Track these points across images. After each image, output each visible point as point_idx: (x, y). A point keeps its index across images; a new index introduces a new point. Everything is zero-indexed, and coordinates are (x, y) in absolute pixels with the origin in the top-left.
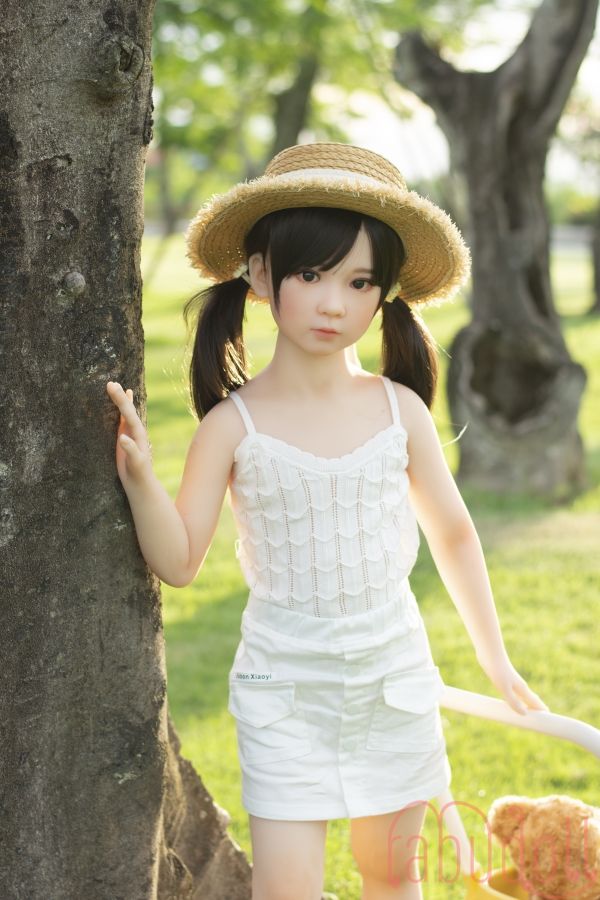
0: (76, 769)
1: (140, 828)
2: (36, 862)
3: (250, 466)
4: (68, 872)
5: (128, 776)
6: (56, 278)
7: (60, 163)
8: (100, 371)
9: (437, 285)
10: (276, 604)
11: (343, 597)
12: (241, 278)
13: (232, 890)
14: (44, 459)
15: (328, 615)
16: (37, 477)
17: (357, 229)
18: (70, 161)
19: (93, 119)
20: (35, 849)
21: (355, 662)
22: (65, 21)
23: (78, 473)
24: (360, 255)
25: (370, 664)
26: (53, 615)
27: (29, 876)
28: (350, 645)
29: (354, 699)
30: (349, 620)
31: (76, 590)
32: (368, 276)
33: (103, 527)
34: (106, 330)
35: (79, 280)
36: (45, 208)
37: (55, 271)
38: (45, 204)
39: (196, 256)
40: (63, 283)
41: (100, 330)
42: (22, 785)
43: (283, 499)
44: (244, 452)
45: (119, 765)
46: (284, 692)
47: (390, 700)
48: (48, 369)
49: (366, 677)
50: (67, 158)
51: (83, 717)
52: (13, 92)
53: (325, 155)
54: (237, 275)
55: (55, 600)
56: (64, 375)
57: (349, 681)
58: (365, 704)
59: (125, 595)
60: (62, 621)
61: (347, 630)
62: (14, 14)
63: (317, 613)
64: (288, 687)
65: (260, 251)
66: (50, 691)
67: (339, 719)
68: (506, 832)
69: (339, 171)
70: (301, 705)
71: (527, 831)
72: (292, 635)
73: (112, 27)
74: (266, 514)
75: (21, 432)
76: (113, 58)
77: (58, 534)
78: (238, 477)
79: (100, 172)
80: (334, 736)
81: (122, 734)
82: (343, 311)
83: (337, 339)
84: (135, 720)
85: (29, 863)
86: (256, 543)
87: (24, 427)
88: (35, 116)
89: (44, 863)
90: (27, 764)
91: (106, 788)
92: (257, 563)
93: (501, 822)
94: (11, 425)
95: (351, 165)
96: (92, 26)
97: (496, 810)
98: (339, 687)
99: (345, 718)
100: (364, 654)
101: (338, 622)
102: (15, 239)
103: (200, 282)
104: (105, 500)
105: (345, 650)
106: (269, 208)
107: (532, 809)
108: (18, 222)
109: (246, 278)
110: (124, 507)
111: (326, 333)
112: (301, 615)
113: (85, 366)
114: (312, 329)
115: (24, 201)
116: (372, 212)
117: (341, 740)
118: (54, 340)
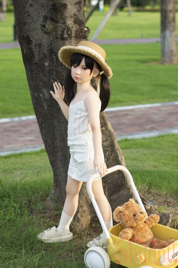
7: (42, 44)
14: (48, 95)
16: (48, 98)
19: (47, 36)
22: (38, 19)
31: (60, 120)
38: (40, 51)
42: (56, 152)
50: (44, 43)
52: (30, 32)
66: (58, 137)
75: (42, 89)
79: (49, 45)
85: (59, 167)
87: (43, 89)
88: (36, 36)
90: (57, 149)
94: (40, 88)
108: (33, 53)
115: (34, 50)
118: (47, 74)
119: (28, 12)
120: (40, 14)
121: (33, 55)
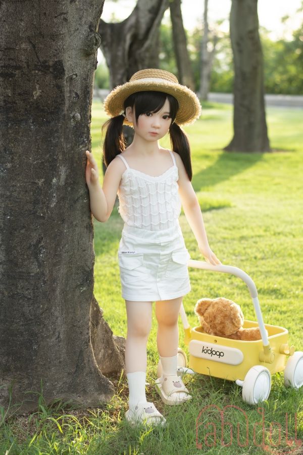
0: (69, 286)
1: (87, 308)
2: (57, 318)
3: (128, 180)
4: (66, 322)
5: (84, 289)
6: (71, 115)
7: (74, 77)
8: (83, 147)
9: (188, 119)
10: (137, 227)
11: (160, 224)
12: (122, 115)
13: (104, 336)
14: (65, 177)
15: (155, 230)
16: (63, 183)
17: (165, 99)
18: (77, 76)
19: (84, 62)
20: (57, 314)
21: (164, 246)
22: (78, 29)
23: (74, 182)
24: (166, 108)
25: (168, 247)
26: (65, 231)
27: (55, 323)
28: (162, 240)
29: (164, 259)
30: (162, 232)
31: (72, 223)
32: (168, 115)
33: (80, 201)
34: (85, 133)
35: (78, 116)
36: (70, 92)
37: (71, 113)
38: (70, 91)
39: (107, 107)
40: (74, 117)
41: (83, 133)
42: (54, 290)
43: (140, 191)
44: (126, 175)
45: (82, 285)
46: (139, 258)
47: (174, 260)
48: (68, 146)
49: (167, 252)
50: (76, 75)
51: (71, 267)
52: (64, 53)
53: (154, 73)
54: (120, 114)
55: (66, 226)
56: (72, 148)
57: (162, 253)
58: (166, 261)
59: (85, 225)
60: (67, 233)
61: (162, 235)
62: (65, 27)
63: (151, 230)
64: (140, 256)
65: (130, 106)
66: (63, 258)
67: (158, 266)
68: (202, 311)
69: (159, 79)
70: (145, 262)
71: (210, 310)
72: (142, 238)
73: (91, 31)
74: (133, 196)
75: (60, 168)
76: (93, 41)
77: (68, 203)
78: (123, 184)
79: (85, 79)
80: (156, 273)
81: (83, 274)
82: (160, 126)
83: (158, 136)
84: (87, 269)
85: (55, 319)
86: (129, 206)
87: (61, 166)
88: (68, 61)
89: (59, 319)
90: (56, 283)
91: (77, 293)
92: (129, 214)
93: (201, 307)
94: (58, 165)
95: (163, 77)
96: (85, 30)
97: (199, 304)
98: (158, 255)
99: (160, 266)
100: (167, 244)
101: (159, 233)
102: (63, 102)
103: (107, 116)
104: (82, 191)
105: (161, 242)
106: (136, 91)
107: (212, 302)
108: (64, 96)
109: (124, 115)
110: (88, 194)
111: (154, 134)
112: (146, 231)
113: (79, 145)
114: (149, 132)
116: (170, 93)
117: (158, 274)
118: (70, 136)
119: (65, 14)
120: (84, 20)
121: (63, 100)
